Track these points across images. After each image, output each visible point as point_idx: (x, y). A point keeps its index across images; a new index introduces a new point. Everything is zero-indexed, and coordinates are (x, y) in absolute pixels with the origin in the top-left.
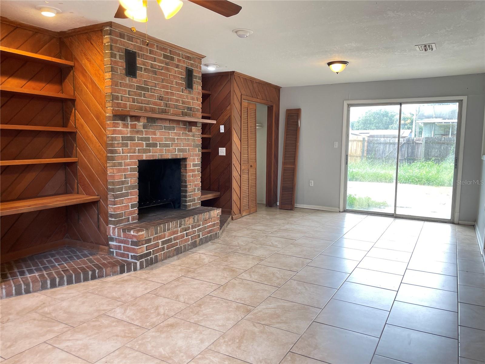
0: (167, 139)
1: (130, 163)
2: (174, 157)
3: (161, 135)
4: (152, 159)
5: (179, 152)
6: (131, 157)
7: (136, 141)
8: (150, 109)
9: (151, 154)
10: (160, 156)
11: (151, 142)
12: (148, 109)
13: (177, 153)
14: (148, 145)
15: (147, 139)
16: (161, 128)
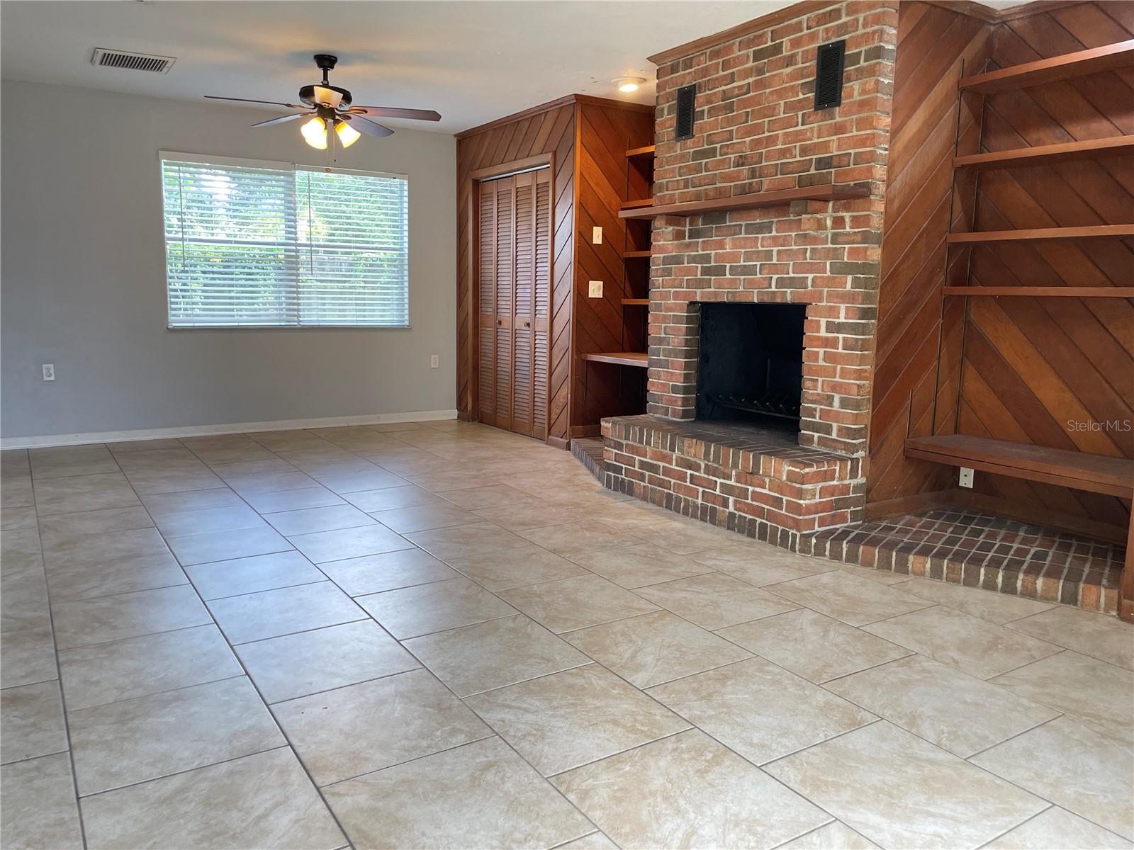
0: (748, 256)
1: (674, 306)
2: (767, 299)
3: (735, 246)
4: (713, 300)
5: (778, 286)
6: (676, 296)
7: (686, 265)
8: (716, 193)
9: (712, 289)
10: (730, 295)
11: (713, 264)
12: (711, 194)
13: (773, 289)
14: (706, 271)
15: (706, 258)
16: (738, 231)
